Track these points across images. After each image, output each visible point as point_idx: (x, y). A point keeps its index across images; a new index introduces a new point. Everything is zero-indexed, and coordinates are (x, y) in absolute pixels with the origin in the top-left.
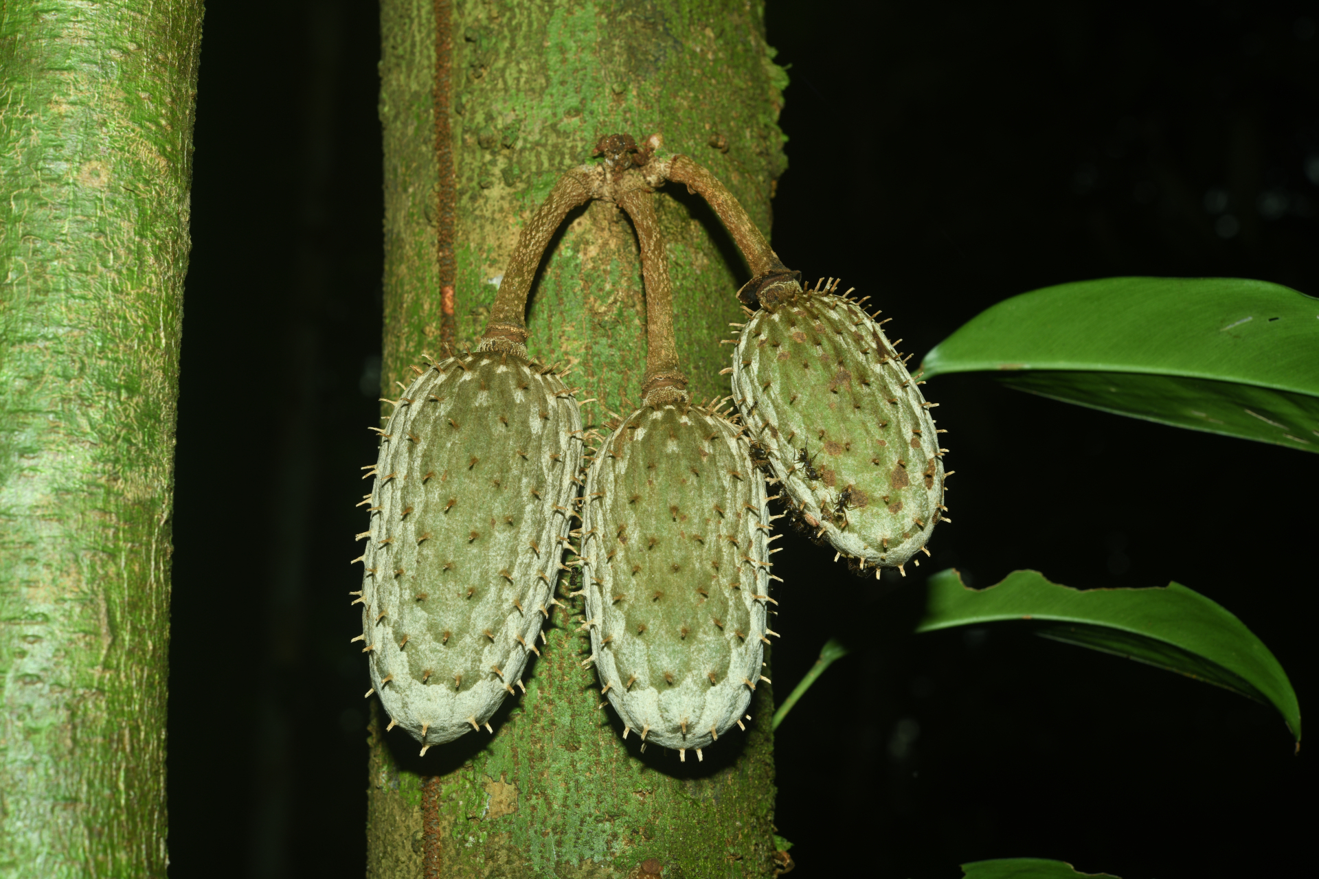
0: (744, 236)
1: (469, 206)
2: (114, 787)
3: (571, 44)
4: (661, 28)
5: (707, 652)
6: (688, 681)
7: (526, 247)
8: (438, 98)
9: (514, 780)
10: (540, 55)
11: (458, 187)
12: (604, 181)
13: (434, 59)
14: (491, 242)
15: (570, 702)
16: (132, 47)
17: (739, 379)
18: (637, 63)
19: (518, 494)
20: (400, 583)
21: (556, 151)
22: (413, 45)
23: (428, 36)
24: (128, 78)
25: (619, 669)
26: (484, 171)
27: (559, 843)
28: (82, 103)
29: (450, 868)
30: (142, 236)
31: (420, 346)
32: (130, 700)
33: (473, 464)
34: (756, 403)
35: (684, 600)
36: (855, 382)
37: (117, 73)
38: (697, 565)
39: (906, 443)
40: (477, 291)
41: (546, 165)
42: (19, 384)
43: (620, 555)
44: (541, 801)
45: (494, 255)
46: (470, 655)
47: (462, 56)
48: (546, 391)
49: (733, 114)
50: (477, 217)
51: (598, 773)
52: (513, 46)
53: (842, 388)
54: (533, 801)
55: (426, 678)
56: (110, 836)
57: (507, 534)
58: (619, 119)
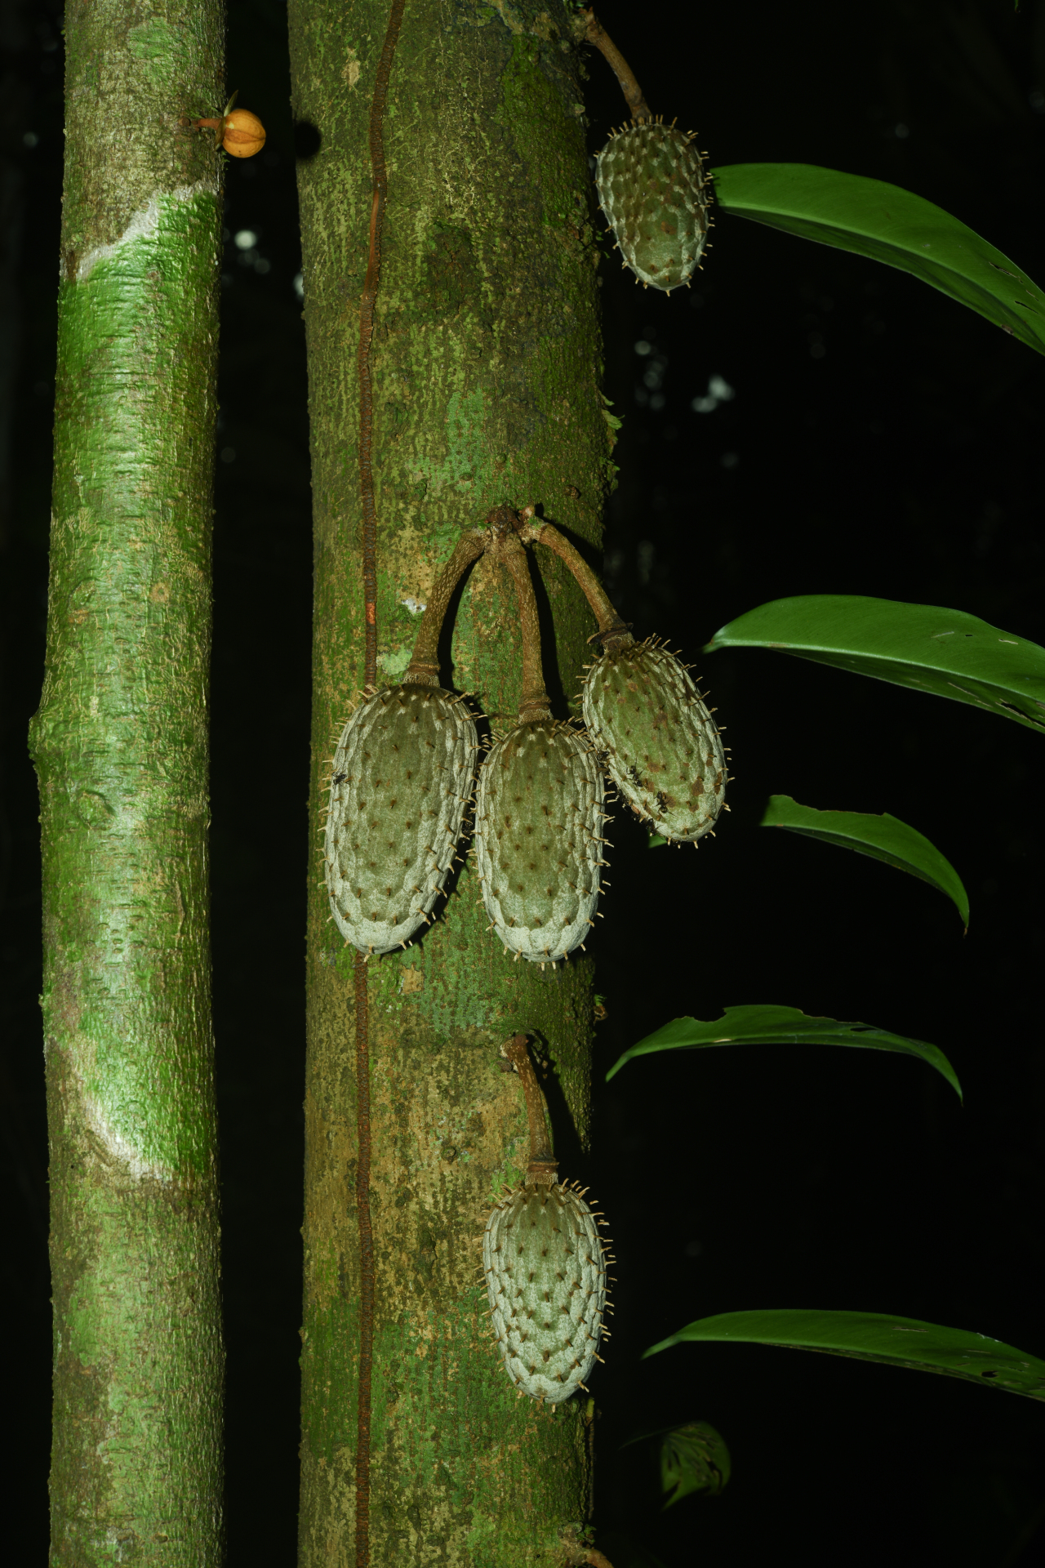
0: (593, 597)
1: (387, 541)
2: (190, 1011)
3: (465, 422)
4: (531, 406)
5: (563, 905)
6: (551, 923)
7: (438, 600)
8: (363, 451)
9: (422, 969)
10: (442, 429)
11: (378, 525)
12: (492, 540)
13: (358, 418)
14: (404, 572)
15: (461, 916)
16: (180, 494)
17: (589, 710)
18: (514, 436)
19: (438, 794)
20: (356, 854)
21: (453, 507)
22: (340, 402)
23: (354, 399)
24: (178, 517)
25: (503, 913)
26: (399, 517)
27: (453, 1013)
28: (150, 541)
29: (375, 1025)
30: (191, 632)
31: (348, 642)
32: (196, 952)
33: (410, 775)
34: (601, 730)
35: (549, 869)
36: (670, 722)
37: (171, 515)
38: (559, 846)
39: (703, 764)
40: (393, 609)
41: (446, 516)
42: (120, 745)
43: (506, 836)
44: (440, 984)
45: (406, 582)
46: (403, 902)
47: (382, 422)
48: (456, 718)
49: (582, 465)
50: (393, 551)
51: (481, 966)
52: (421, 420)
53: (662, 726)
54: (435, 984)
55: (375, 917)
56: (189, 1042)
57: (430, 822)
58: (500, 483)
